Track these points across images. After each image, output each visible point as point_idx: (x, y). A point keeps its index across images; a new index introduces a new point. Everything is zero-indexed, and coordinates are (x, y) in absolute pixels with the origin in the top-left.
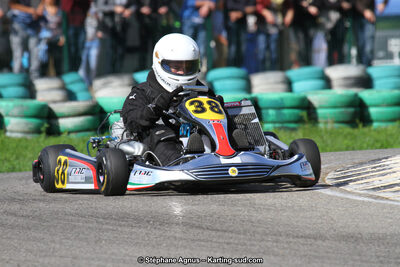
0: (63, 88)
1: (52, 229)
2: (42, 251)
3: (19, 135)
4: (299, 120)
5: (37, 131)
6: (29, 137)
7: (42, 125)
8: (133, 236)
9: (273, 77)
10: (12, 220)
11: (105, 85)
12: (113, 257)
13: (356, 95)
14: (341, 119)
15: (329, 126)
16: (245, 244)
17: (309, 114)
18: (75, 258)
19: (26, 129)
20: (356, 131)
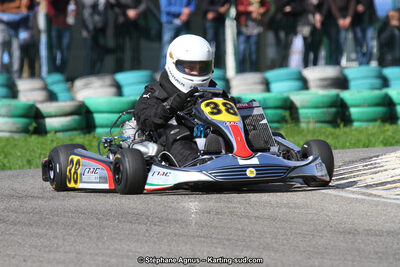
0: (45, 88)
1: (53, 225)
2: (46, 247)
3: (7, 135)
4: (282, 120)
5: (25, 130)
6: (16, 136)
7: (29, 124)
8: (134, 232)
9: (252, 78)
10: (13, 217)
11: (86, 86)
12: (117, 252)
13: (338, 95)
14: (322, 119)
15: (311, 126)
16: (244, 240)
17: (291, 114)
18: (79, 253)
19: (14, 129)
20: (337, 131)
